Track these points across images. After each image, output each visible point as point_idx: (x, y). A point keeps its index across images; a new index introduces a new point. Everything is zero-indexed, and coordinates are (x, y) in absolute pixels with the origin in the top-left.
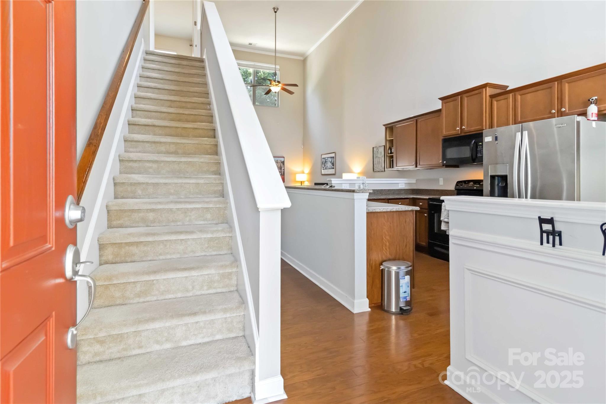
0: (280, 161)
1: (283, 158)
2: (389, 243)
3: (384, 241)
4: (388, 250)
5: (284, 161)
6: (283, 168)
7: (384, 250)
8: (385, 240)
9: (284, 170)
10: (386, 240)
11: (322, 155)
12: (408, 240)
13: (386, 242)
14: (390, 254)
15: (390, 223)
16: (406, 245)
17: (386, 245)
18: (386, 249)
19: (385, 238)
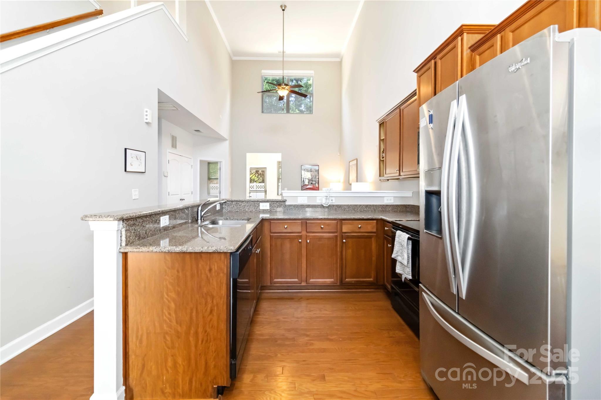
0: (314, 170)
1: (318, 167)
2: (175, 304)
3: (165, 299)
4: (174, 315)
5: (319, 169)
6: (317, 177)
7: (166, 316)
8: (167, 299)
9: (318, 178)
10: (169, 299)
11: (349, 162)
12: (215, 302)
13: (169, 301)
14: (177, 323)
15: (178, 271)
16: (211, 311)
17: (169, 308)
18: (170, 314)
19: (168, 295)
